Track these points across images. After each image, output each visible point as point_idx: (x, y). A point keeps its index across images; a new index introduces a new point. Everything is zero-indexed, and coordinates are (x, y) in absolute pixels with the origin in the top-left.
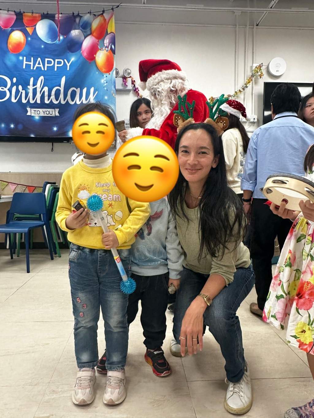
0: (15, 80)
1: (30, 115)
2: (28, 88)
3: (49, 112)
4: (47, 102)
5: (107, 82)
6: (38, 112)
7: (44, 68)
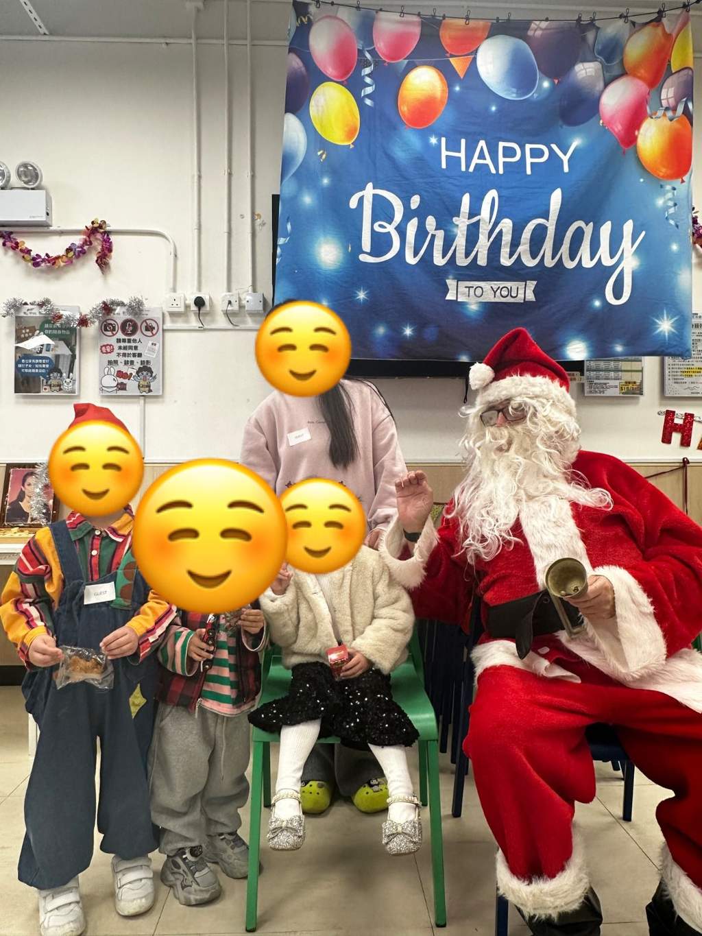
0: (415, 201)
1: (455, 299)
2: (453, 222)
3: (510, 291)
4: (506, 261)
5: (675, 205)
6: (479, 292)
7: (497, 168)
